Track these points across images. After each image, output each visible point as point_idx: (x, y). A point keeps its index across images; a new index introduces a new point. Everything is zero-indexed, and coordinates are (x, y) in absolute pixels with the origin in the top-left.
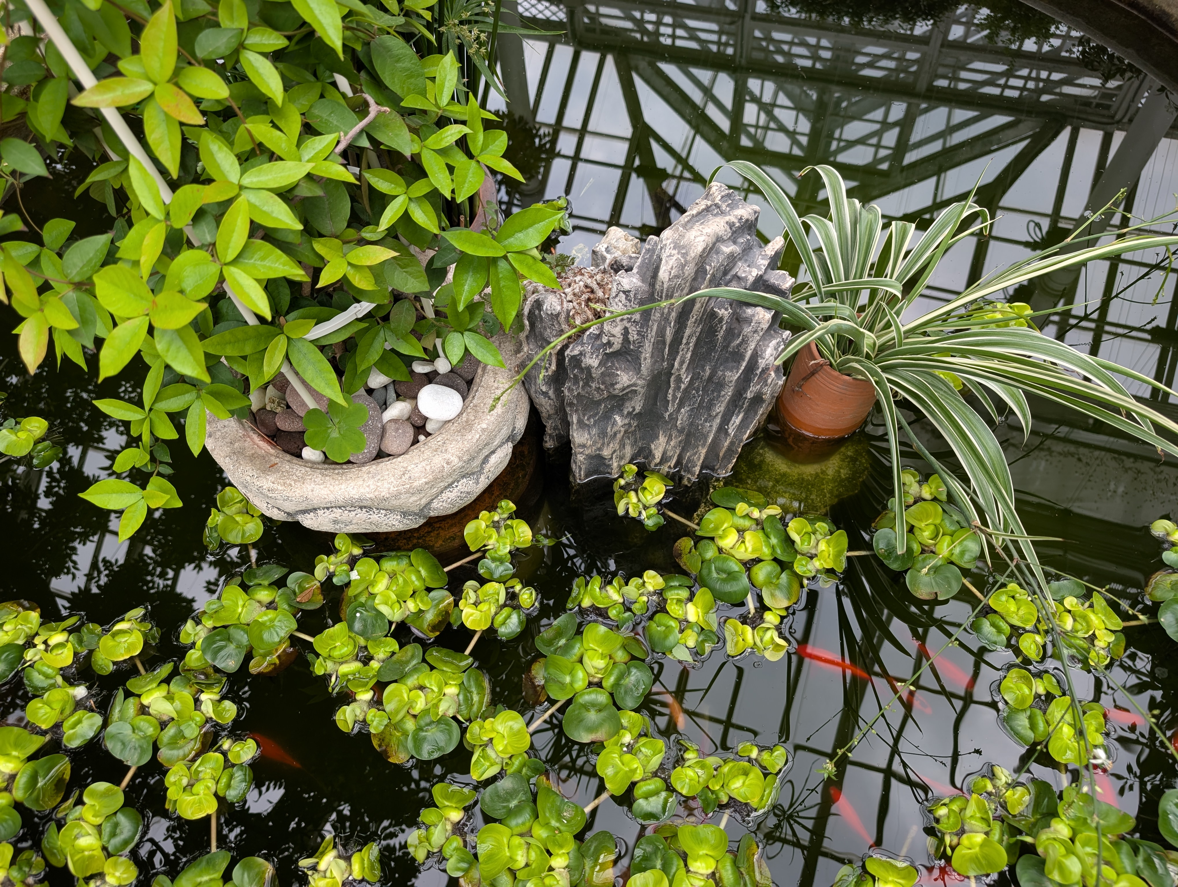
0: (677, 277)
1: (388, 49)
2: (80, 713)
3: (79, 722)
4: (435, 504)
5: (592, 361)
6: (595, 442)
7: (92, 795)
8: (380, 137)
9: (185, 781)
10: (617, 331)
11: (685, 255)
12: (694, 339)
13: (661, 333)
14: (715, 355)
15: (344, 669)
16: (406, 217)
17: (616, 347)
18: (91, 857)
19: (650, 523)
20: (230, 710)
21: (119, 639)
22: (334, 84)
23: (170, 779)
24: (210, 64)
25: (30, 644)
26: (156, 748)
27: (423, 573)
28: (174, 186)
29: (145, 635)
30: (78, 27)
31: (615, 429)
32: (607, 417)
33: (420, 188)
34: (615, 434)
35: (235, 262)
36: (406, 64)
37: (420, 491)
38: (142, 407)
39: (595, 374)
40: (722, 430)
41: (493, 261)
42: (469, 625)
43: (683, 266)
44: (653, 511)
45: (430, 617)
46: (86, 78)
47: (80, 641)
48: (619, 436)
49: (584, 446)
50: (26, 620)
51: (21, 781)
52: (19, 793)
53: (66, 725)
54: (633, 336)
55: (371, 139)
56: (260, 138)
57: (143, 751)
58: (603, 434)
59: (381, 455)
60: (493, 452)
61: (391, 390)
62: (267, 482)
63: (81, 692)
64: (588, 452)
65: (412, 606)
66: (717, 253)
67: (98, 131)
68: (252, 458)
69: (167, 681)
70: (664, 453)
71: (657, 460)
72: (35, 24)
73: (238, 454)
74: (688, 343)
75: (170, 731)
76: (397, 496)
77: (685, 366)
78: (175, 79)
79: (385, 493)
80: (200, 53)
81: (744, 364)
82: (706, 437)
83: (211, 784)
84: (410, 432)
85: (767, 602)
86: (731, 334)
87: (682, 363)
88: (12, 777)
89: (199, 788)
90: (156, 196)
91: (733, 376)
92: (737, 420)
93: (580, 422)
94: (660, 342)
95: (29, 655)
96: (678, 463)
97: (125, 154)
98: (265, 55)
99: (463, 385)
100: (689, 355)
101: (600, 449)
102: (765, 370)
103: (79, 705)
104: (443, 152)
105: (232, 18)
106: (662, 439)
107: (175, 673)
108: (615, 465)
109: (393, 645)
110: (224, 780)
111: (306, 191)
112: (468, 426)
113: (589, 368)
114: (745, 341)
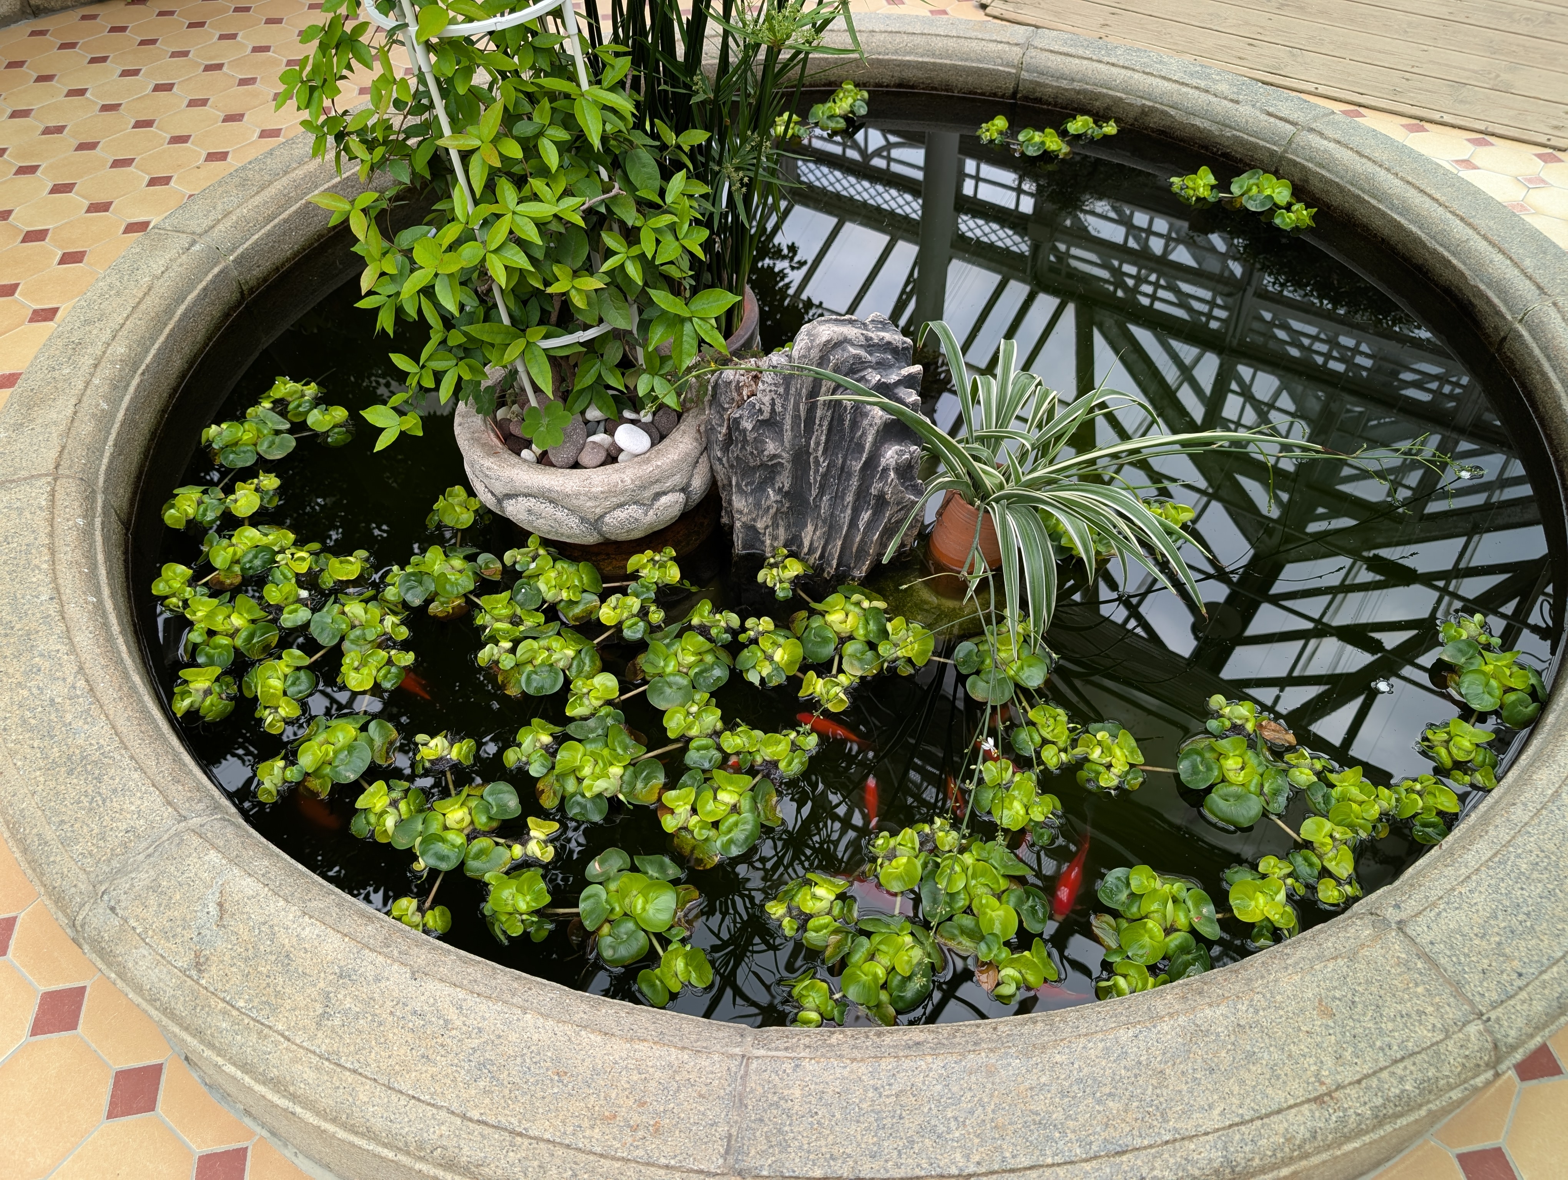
0: (804, 356)
1: (639, 158)
2: (297, 605)
3: (296, 611)
4: (607, 519)
5: (747, 425)
6: (750, 512)
7: (289, 655)
8: (615, 210)
9: (356, 664)
10: (766, 400)
11: (812, 341)
12: (826, 423)
13: (796, 408)
14: (845, 444)
15: (498, 625)
16: (622, 266)
17: (766, 415)
18: (273, 695)
19: (780, 594)
20: (404, 633)
21: (345, 565)
22: (598, 173)
23: (346, 660)
24: (519, 140)
25: (282, 551)
26: (342, 639)
27: (585, 580)
28: (476, 203)
29: (363, 569)
30: (453, 106)
31: (769, 503)
32: (761, 488)
33: (635, 251)
34: (768, 508)
35: (496, 251)
36: (649, 170)
37: (596, 498)
38: (418, 362)
39: (751, 437)
40: (853, 523)
41: (682, 320)
42: (603, 620)
43: (809, 349)
44: (786, 585)
45: (577, 610)
46: (447, 130)
47: (316, 562)
48: (772, 511)
49: (741, 512)
50: (285, 537)
51: (243, 634)
52: (239, 642)
53: (286, 610)
54: (779, 409)
55: (608, 208)
56: (535, 190)
57: (334, 636)
58: (757, 505)
59: (576, 465)
60: (665, 493)
61: (602, 425)
62: (488, 462)
63: (304, 594)
64: (744, 519)
65: (565, 595)
66: (844, 350)
67: (449, 177)
68: (484, 445)
69: (367, 601)
70: (811, 544)
71: (806, 550)
72: (432, 101)
73: (475, 440)
74: (820, 425)
75: (357, 632)
76: (577, 495)
77: (821, 448)
78: (495, 141)
79: (568, 490)
80: (514, 132)
81: (865, 455)
82: (841, 528)
83: (374, 672)
84: (602, 456)
85: (845, 666)
86: (855, 424)
87: (818, 444)
88: (237, 630)
89: (365, 671)
90: (464, 207)
91: (857, 466)
92: (866, 516)
93: (738, 485)
94: (796, 417)
95: (279, 558)
96: (822, 556)
97: (456, 180)
98: (555, 143)
99: (657, 436)
100: (823, 438)
101: (754, 520)
102: (885, 470)
103: (299, 601)
104: (656, 230)
105: (541, 117)
106: (810, 528)
107: (374, 598)
108: (768, 542)
109: (541, 618)
110: (383, 672)
111: (555, 227)
112: (648, 461)
113: (745, 430)
114: (864, 434)
